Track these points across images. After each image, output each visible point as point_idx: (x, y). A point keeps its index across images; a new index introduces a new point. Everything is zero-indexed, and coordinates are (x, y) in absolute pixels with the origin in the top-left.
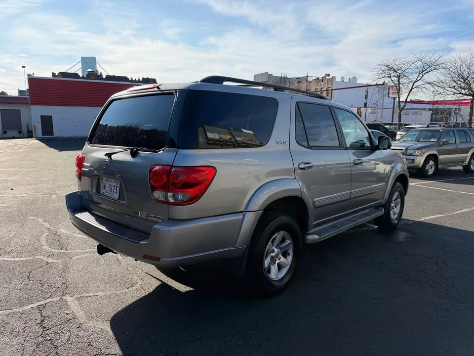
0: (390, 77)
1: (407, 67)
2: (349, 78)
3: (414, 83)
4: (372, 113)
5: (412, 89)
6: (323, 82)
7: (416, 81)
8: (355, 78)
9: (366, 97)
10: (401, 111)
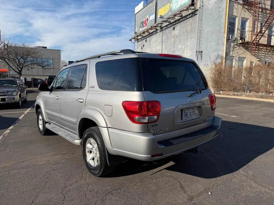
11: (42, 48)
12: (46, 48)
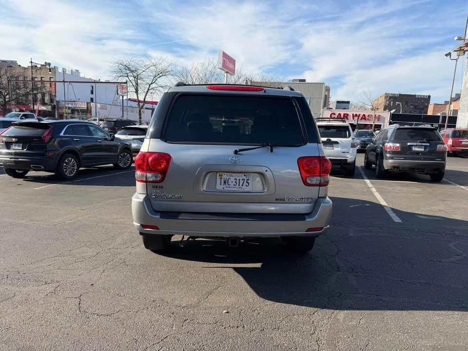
0: (127, 76)
1: (144, 69)
2: (72, 70)
3: (150, 85)
4: (102, 108)
5: (148, 90)
6: (50, 71)
7: (151, 84)
8: (78, 71)
9: (92, 93)
10: (141, 109)
11: (298, 82)
12: (304, 80)
